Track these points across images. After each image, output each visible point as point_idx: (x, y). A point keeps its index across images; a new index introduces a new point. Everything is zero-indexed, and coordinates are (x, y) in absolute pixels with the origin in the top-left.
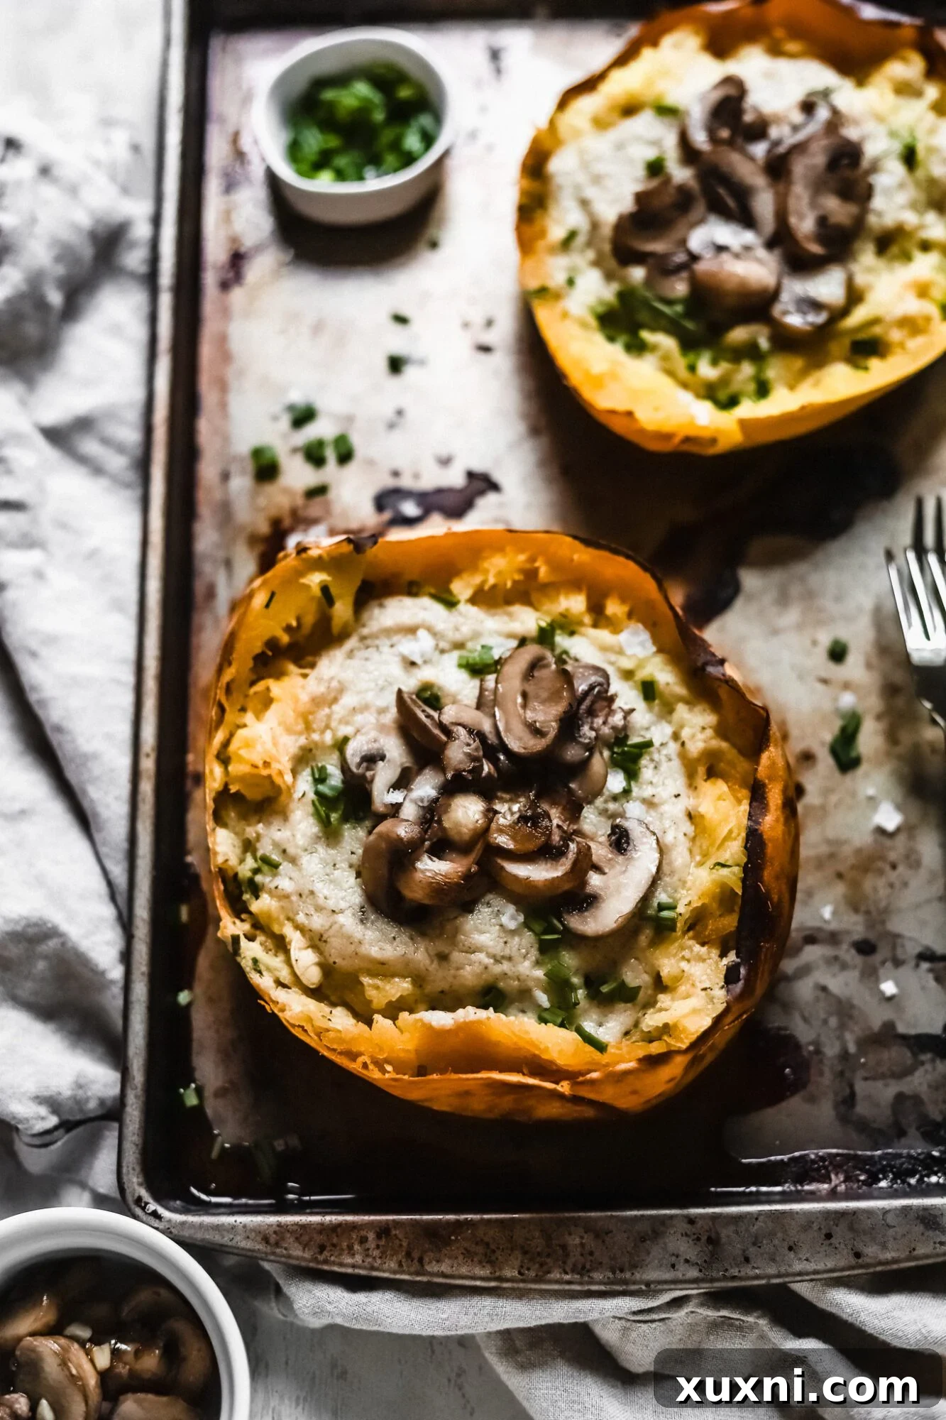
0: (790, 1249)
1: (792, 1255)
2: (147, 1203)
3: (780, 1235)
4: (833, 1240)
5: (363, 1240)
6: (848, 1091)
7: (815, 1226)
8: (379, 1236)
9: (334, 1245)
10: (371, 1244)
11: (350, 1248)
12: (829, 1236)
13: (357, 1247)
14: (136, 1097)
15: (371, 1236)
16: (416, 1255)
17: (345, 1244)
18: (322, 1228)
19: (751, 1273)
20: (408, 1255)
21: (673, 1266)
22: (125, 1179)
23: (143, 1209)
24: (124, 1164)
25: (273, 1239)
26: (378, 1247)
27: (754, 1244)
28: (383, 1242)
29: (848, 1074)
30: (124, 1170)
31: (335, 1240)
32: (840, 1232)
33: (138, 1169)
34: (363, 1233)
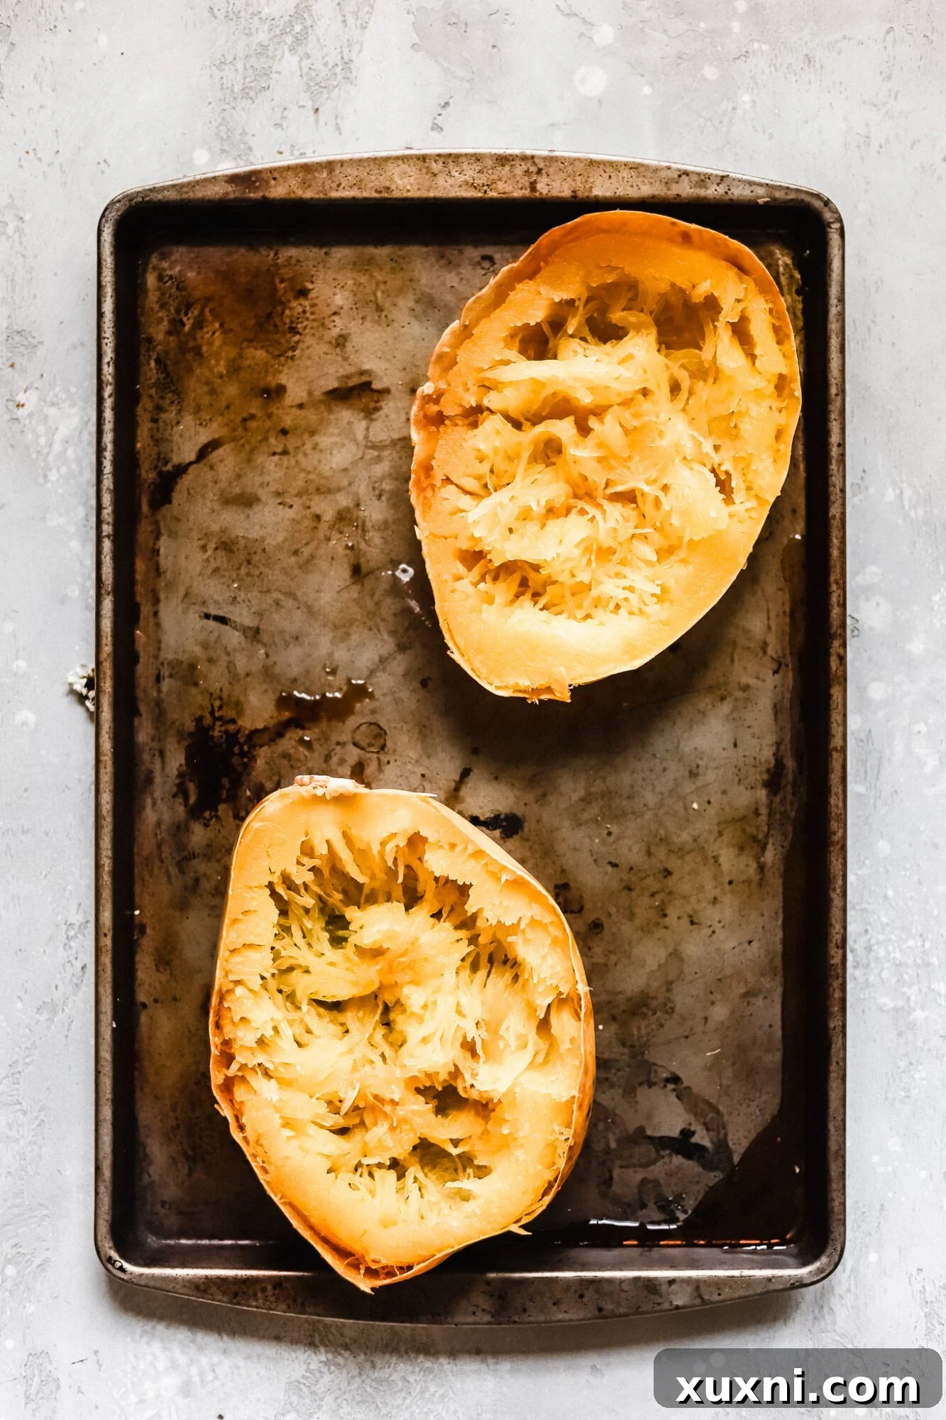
0: (555, 1304)
1: (555, 1308)
2: (115, 1261)
3: (548, 1295)
4: (585, 1299)
5: (264, 1290)
6: (607, 1175)
7: (573, 1289)
8: (274, 1288)
9: (244, 1293)
10: (270, 1292)
11: (255, 1295)
12: (581, 1296)
13: (259, 1295)
14: (106, 1187)
15: (269, 1287)
16: (299, 1301)
17: (251, 1293)
18: (236, 1280)
19: (528, 1319)
20: (295, 1300)
21: (474, 1313)
22: (100, 1244)
23: (113, 1265)
24: (99, 1234)
25: (202, 1287)
26: (274, 1294)
27: (530, 1300)
28: (277, 1292)
29: (609, 1163)
30: (99, 1238)
31: (245, 1290)
32: (590, 1294)
33: (108, 1237)
34: (264, 1285)
